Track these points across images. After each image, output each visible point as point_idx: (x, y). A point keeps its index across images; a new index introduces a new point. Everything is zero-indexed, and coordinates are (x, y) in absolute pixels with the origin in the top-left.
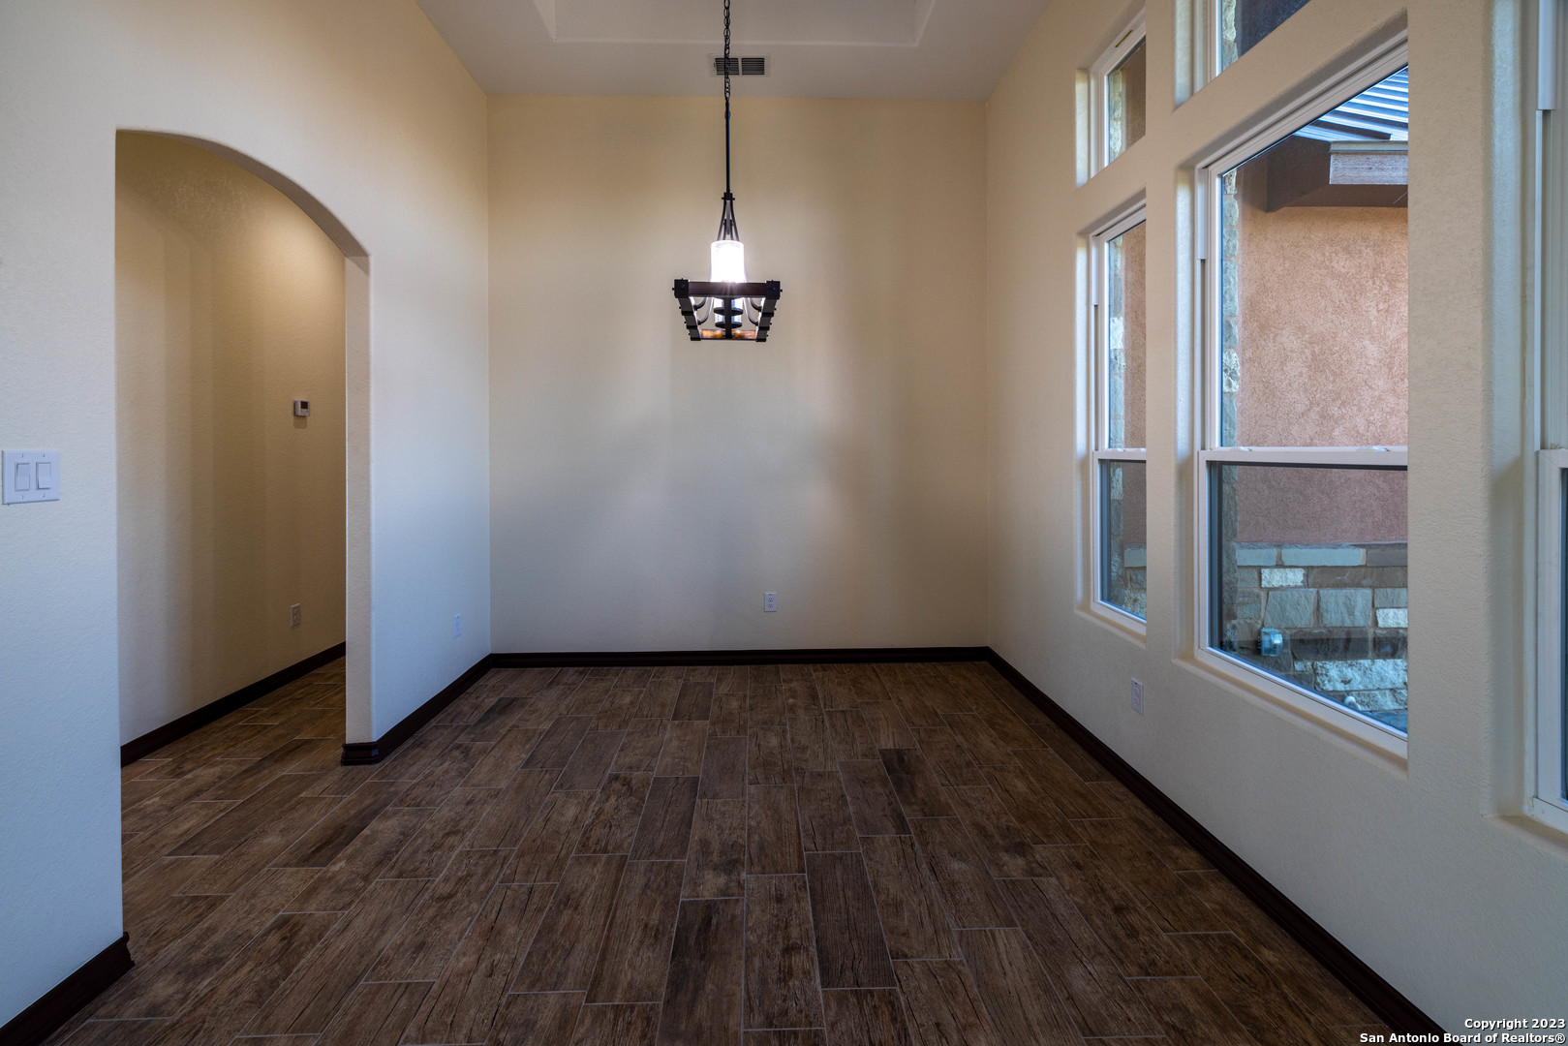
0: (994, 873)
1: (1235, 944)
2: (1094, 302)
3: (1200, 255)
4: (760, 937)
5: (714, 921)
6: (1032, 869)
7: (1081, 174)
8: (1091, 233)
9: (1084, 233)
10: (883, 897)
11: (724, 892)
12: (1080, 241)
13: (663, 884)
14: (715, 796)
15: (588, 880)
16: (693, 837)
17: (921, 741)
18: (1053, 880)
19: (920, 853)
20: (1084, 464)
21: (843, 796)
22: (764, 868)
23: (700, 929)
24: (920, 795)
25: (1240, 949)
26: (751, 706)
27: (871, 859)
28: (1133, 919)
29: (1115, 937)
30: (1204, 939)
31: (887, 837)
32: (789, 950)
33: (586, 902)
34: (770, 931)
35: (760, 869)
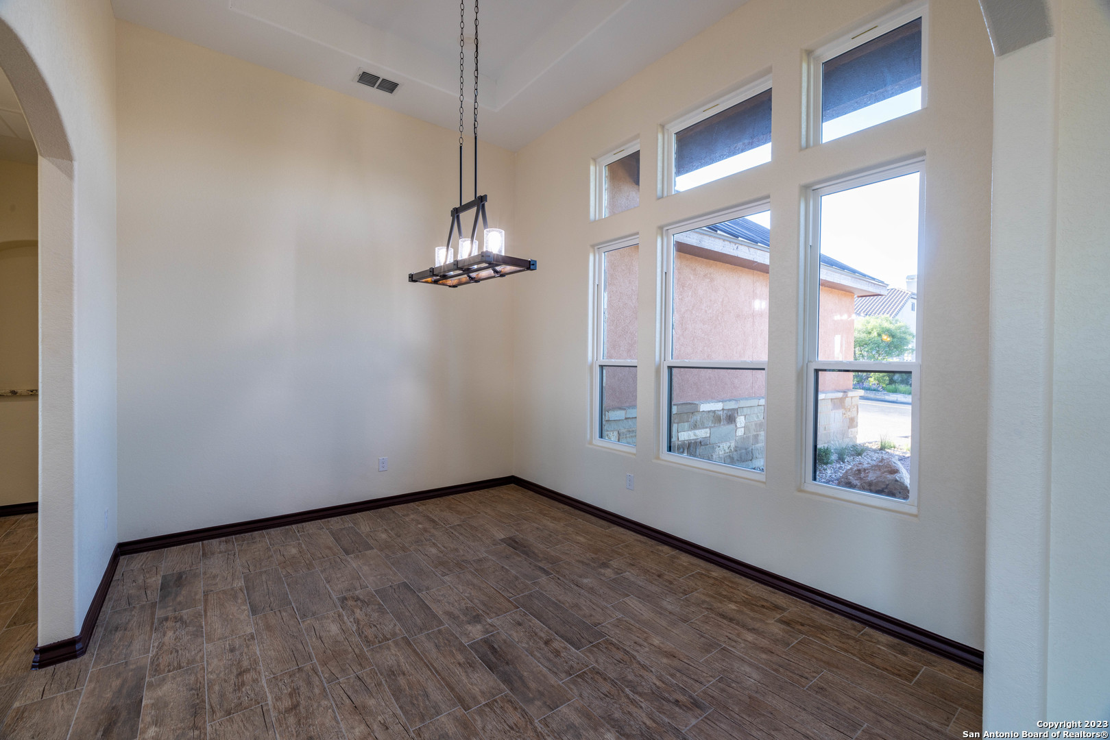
0: (603, 578)
1: (702, 574)
2: (597, 283)
3: (665, 271)
4: (528, 643)
5: (496, 646)
6: (617, 572)
7: (592, 216)
8: (596, 247)
9: (593, 246)
10: (567, 605)
11: (487, 631)
12: (591, 250)
13: (446, 641)
14: (428, 589)
15: (392, 656)
16: (438, 613)
17: (517, 531)
18: (627, 573)
19: (565, 580)
20: (591, 367)
21: (503, 567)
22: (496, 613)
23: (492, 653)
24: (541, 556)
25: (705, 575)
26: (396, 535)
27: (546, 591)
28: (666, 577)
29: (666, 586)
30: (692, 576)
31: (543, 579)
32: (547, 643)
33: (407, 669)
34: (530, 639)
35: (494, 614)
